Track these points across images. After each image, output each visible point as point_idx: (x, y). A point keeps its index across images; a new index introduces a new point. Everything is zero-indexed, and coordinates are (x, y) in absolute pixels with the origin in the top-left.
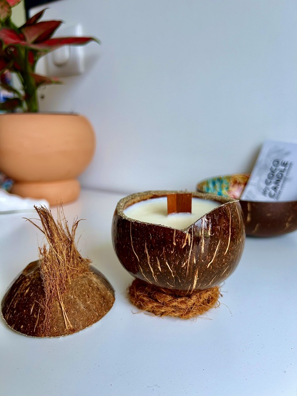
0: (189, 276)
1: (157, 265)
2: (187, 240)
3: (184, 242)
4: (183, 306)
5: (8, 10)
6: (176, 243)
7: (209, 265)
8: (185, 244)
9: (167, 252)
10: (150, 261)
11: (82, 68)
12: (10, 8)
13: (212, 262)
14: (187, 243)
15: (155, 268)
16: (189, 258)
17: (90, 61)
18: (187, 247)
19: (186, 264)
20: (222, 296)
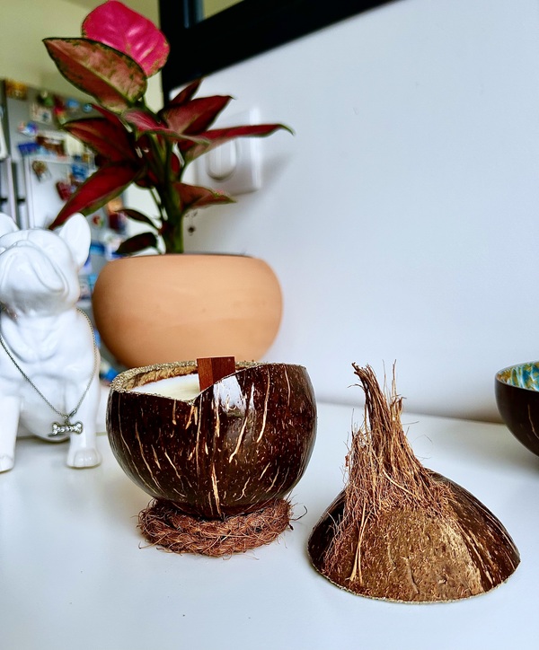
0: (202, 475)
1: (154, 457)
2: (193, 416)
3: (188, 420)
4: (211, 534)
5: (142, 82)
6: (177, 420)
7: (231, 458)
8: (190, 422)
9: (165, 436)
10: (145, 452)
11: (258, 181)
12: (145, 78)
13: (235, 452)
14: (193, 420)
15: (152, 464)
16: (197, 445)
17: (273, 168)
18: (193, 427)
19: (194, 455)
20: (292, 528)
